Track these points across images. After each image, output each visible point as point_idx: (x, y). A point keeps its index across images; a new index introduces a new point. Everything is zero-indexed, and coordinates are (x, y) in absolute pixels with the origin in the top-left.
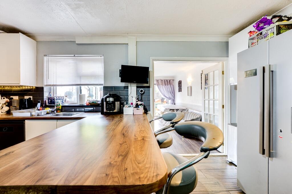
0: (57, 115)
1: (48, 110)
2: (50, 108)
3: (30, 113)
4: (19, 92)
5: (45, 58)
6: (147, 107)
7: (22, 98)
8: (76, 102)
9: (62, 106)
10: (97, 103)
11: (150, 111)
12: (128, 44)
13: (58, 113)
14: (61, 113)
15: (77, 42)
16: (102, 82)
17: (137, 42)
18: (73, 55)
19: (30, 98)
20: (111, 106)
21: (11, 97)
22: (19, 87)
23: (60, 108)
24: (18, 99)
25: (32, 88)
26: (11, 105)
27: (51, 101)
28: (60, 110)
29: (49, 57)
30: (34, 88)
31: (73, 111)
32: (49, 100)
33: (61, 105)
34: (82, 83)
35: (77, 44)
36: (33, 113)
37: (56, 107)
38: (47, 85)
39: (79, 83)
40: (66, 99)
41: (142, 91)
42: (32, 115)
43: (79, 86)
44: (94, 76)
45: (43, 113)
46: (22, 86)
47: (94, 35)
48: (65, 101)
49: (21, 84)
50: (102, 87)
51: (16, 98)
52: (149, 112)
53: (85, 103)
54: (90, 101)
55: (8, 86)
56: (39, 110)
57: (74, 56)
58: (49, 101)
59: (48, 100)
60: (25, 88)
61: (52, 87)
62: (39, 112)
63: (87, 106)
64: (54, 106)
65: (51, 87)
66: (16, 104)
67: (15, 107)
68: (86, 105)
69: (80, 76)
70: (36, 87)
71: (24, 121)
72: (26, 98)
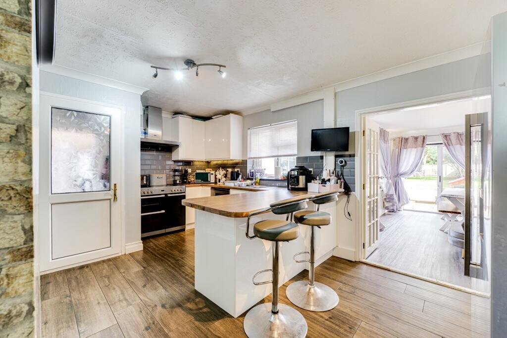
0: (254, 187)
1: (249, 182)
4: (231, 165)
5: (249, 131)
6: (351, 186)
7: (233, 170)
9: (260, 180)
11: (354, 191)
12: (323, 99)
13: (256, 186)
15: (272, 111)
16: (296, 152)
17: (336, 93)
19: (238, 171)
20: (294, 180)
21: (228, 169)
23: (258, 181)
28: (258, 183)
29: (252, 130)
33: (259, 178)
34: (279, 154)
35: (272, 112)
36: (236, 184)
37: (254, 180)
38: (250, 158)
39: (276, 154)
41: (342, 162)
42: (235, 185)
43: (277, 158)
44: (287, 146)
45: (244, 184)
47: (287, 98)
48: (264, 174)
49: (231, 158)
50: (295, 157)
51: (230, 170)
52: (352, 193)
57: (271, 125)
59: (250, 172)
61: (255, 160)
62: (240, 183)
64: (253, 179)
65: (253, 160)
66: (229, 176)
67: (228, 178)
68: (280, 179)
69: (277, 147)
71: (229, 189)
72: (236, 170)
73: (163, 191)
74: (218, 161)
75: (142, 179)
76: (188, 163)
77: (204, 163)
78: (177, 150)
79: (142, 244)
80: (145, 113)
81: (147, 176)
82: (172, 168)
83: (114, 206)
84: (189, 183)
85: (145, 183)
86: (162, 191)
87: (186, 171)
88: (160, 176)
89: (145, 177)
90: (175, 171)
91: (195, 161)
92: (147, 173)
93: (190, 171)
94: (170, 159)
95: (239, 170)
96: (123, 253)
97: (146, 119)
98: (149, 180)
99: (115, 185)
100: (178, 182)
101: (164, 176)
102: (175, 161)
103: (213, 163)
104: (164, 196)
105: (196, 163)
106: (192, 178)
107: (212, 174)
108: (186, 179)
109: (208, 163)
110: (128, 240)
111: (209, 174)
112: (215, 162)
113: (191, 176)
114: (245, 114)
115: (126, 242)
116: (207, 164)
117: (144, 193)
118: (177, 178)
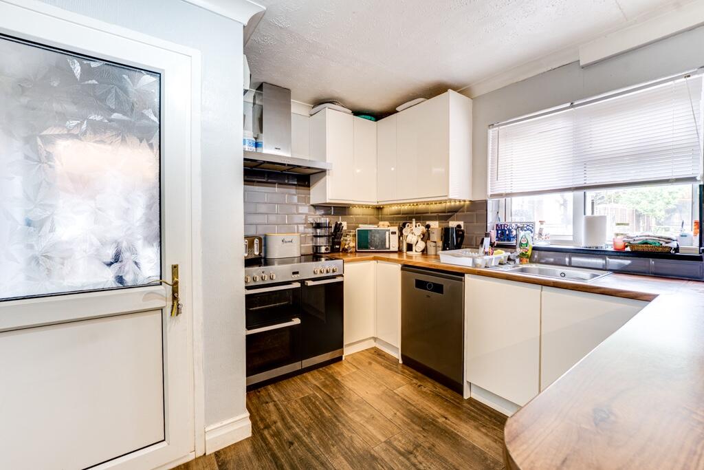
0: (523, 270)
1: (501, 255)
2: (506, 251)
3: (471, 259)
4: (440, 214)
5: (491, 132)
7: (444, 225)
8: (571, 239)
10: (664, 244)
13: (524, 266)
14: (534, 266)
18: (568, 105)
19: (459, 226)
21: (428, 223)
22: (445, 201)
23: (529, 253)
24: (438, 227)
25: (462, 203)
26: (429, 239)
27: (503, 233)
28: (527, 258)
29: (501, 127)
30: (467, 203)
31: (567, 264)
32: (499, 232)
33: (531, 244)
34: (590, 182)
35: (583, 67)
36: (479, 261)
37: (518, 249)
38: (492, 196)
39: (581, 183)
40: (541, 230)
42: (475, 264)
45: (494, 261)
46: (450, 200)
48: (540, 234)
49: (451, 197)
51: (435, 225)
53: (608, 243)
54: (628, 237)
55: (423, 203)
56: (486, 253)
57: (572, 106)
58: (497, 233)
59: (497, 230)
60: (455, 205)
61: (502, 200)
62: (487, 257)
63: (619, 253)
65: (499, 201)
66: (436, 237)
67: (435, 242)
68: (611, 249)
69: (585, 160)
70: (470, 201)
71: (463, 275)
72: (453, 224)
73: (297, 273)
74: (404, 204)
75: (250, 246)
76: (342, 210)
77: (370, 211)
78: (322, 180)
79: (249, 423)
80: (257, 102)
81: (260, 239)
82: (311, 220)
83: (174, 326)
84: (345, 251)
85: (257, 253)
86: (294, 273)
87: (338, 227)
88: (288, 237)
89: (256, 241)
90: (318, 226)
91: (354, 206)
92: (261, 231)
93: (345, 224)
94: (306, 200)
95: (462, 223)
96: (200, 454)
97: (257, 116)
98: (265, 245)
99: (175, 267)
100: (323, 250)
101: (296, 238)
102: (316, 207)
103: (387, 210)
104: (298, 285)
105: (355, 210)
106: (350, 242)
107: (394, 233)
108: (339, 243)
109: (379, 209)
110: (212, 415)
111: (387, 233)
112: (395, 208)
113: (349, 238)
114: (479, 91)
115: (208, 423)
116: (375, 212)
117: (254, 279)
118: (322, 242)
